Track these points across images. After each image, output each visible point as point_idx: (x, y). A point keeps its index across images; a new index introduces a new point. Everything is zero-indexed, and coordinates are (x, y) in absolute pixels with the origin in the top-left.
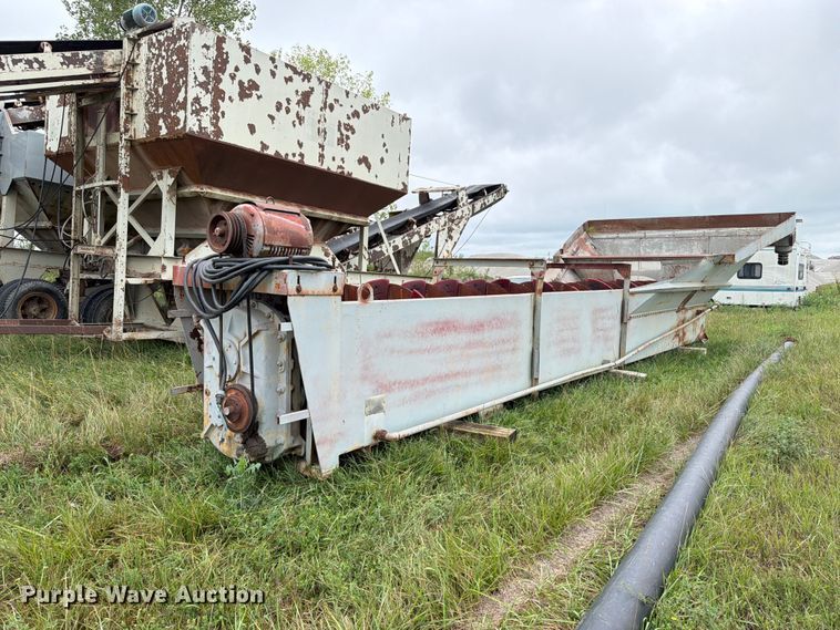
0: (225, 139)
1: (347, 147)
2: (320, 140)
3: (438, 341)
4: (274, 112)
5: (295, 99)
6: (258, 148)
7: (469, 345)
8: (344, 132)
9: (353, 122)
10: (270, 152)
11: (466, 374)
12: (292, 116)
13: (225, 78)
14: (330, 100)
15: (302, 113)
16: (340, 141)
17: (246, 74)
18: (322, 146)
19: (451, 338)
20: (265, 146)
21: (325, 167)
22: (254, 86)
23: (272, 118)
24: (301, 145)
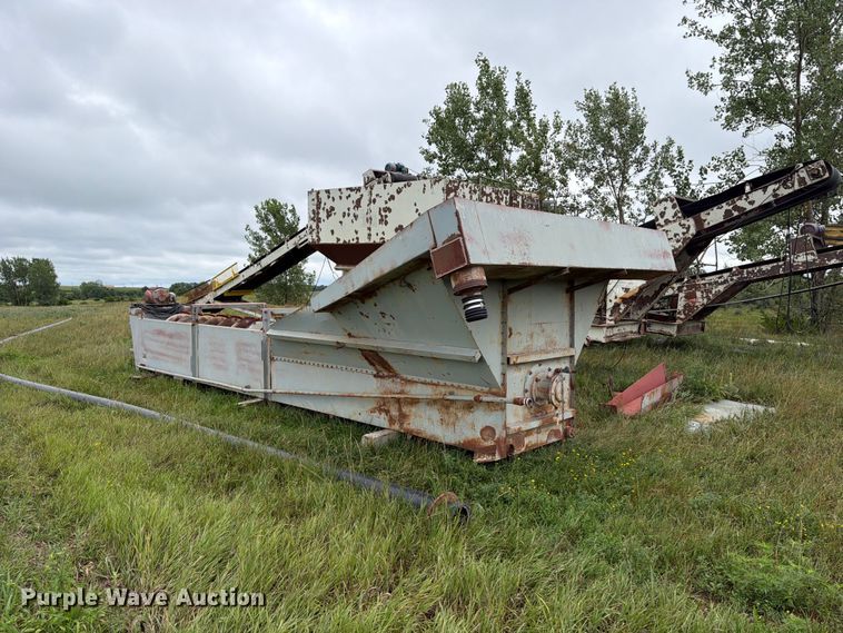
0: (321, 242)
1: (386, 223)
2: (368, 225)
3: (156, 338)
4: (341, 219)
5: (352, 206)
6: (335, 242)
7: (168, 343)
8: (383, 214)
9: (390, 205)
10: (341, 242)
11: (168, 356)
12: (352, 217)
13: (321, 211)
14: (374, 197)
15: (357, 213)
16: (381, 221)
17: (329, 204)
18: (369, 229)
19: (161, 338)
20: (338, 240)
21: (372, 242)
22: (333, 209)
23: (341, 222)
24: (356, 232)
